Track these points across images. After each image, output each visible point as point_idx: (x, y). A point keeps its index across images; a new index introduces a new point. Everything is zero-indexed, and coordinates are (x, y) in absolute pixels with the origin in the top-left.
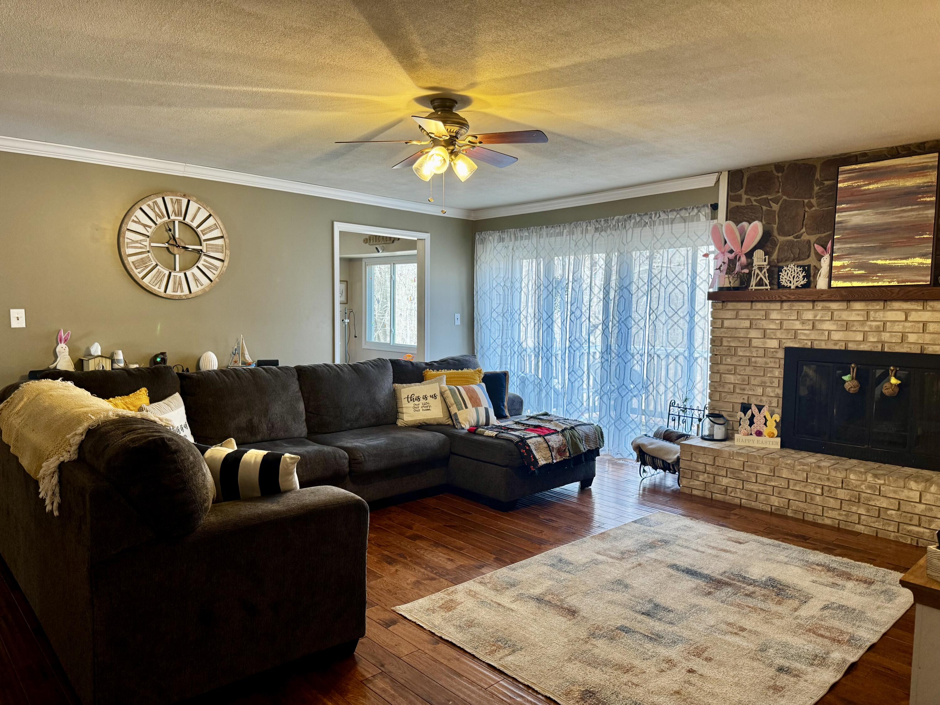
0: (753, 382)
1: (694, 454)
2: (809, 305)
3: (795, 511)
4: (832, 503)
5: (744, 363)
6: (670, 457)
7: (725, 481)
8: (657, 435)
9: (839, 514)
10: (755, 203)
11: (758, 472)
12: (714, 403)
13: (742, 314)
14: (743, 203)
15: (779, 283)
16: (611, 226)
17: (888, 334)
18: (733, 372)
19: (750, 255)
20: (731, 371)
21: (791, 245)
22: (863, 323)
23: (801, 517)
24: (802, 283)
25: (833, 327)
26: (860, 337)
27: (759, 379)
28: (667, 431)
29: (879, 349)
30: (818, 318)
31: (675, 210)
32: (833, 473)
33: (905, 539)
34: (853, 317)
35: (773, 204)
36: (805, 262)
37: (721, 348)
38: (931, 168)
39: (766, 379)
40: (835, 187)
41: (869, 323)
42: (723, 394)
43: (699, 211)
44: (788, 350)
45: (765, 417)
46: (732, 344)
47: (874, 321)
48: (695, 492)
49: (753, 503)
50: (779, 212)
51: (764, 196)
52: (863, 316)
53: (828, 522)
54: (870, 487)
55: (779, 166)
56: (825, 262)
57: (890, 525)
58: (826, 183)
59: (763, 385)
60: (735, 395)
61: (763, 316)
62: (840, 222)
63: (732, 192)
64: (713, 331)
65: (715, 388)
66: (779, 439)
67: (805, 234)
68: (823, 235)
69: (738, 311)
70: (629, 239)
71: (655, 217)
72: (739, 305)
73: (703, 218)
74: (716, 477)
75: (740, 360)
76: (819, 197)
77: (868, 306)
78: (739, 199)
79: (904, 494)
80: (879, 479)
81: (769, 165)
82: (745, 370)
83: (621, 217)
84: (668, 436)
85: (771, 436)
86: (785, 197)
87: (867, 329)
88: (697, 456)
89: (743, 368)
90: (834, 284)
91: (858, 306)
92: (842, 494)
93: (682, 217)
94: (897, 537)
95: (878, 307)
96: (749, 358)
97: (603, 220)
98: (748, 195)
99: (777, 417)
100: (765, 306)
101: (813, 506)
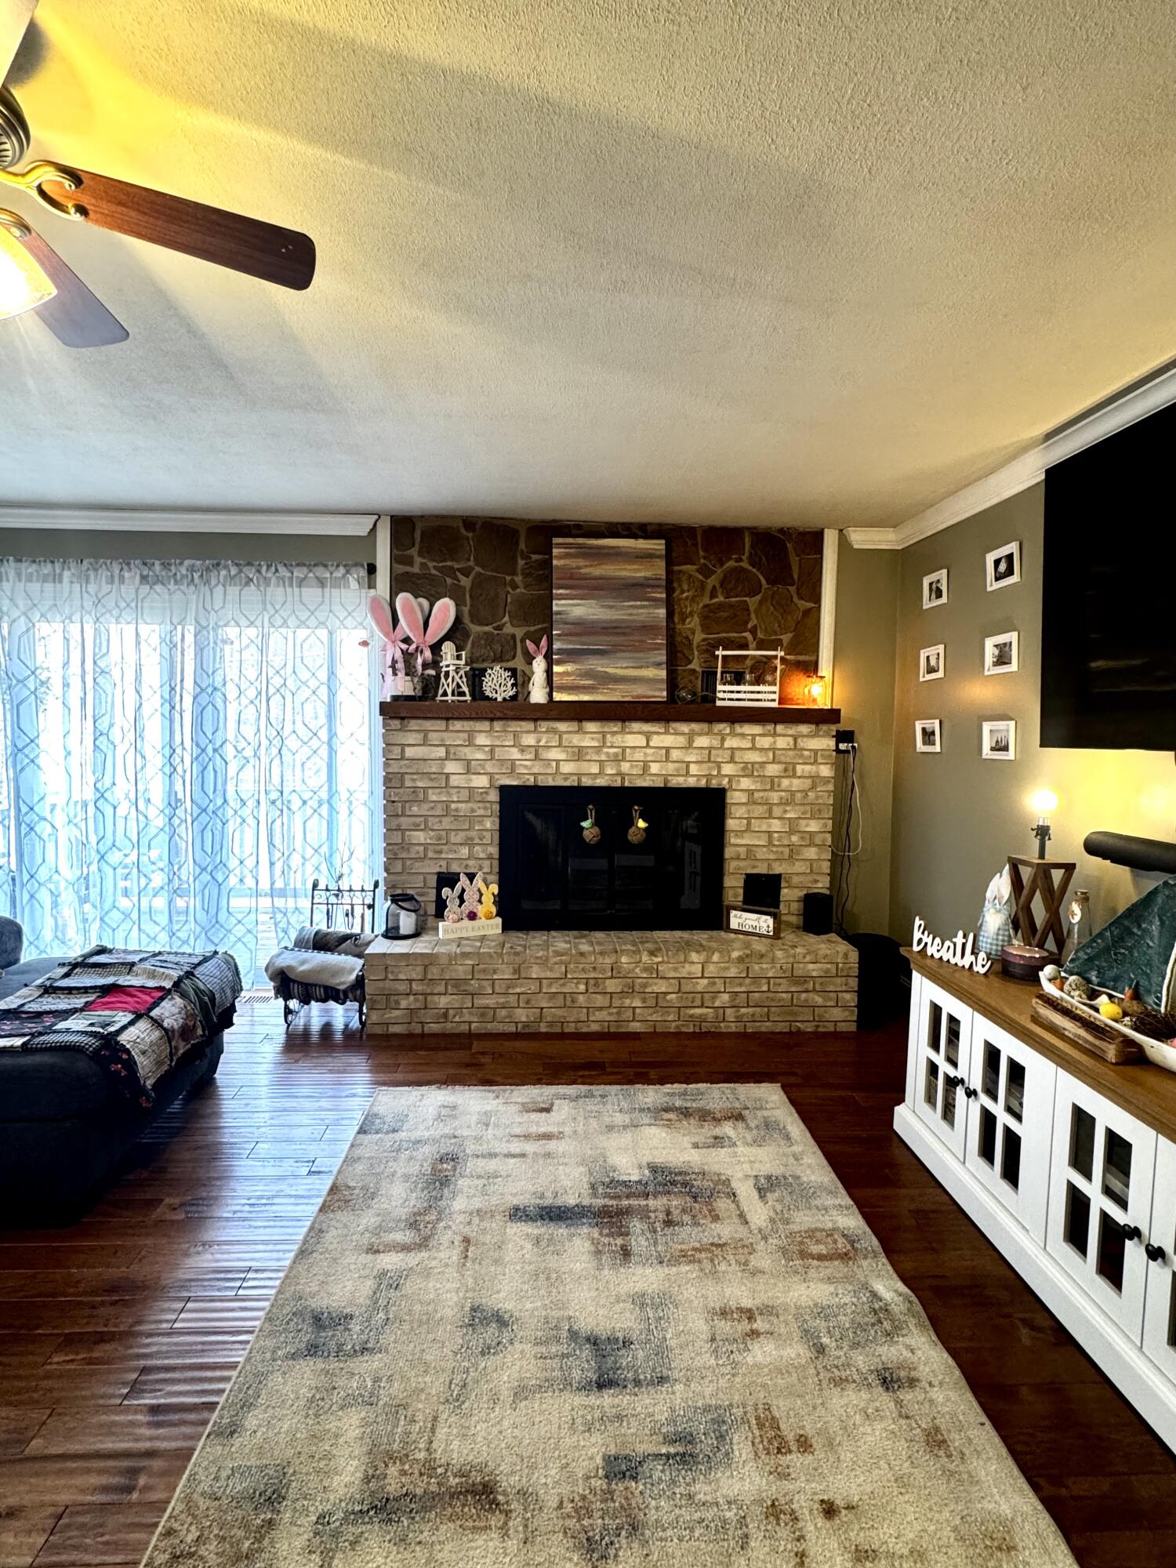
0: (453, 840)
1: (390, 969)
2: (530, 726)
3: (551, 1024)
4: (600, 1000)
5: (438, 812)
6: (343, 980)
7: (443, 1001)
8: (300, 944)
9: (610, 1014)
10: (434, 572)
11: (495, 977)
12: (392, 877)
13: (434, 737)
14: (416, 569)
15: (482, 692)
16: (178, 577)
17: (628, 765)
18: (422, 827)
19: (436, 648)
20: (419, 825)
21: (489, 638)
22: (598, 749)
23: (558, 1030)
24: (511, 693)
25: (563, 756)
26: (595, 769)
27: (462, 834)
28: (317, 933)
29: (618, 784)
30: (541, 744)
31: (304, 565)
32: (600, 960)
33: (688, 1026)
34: (587, 742)
35: (460, 576)
36: (511, 664)
37: (401, 790)
38: (659, 557)
39: (473, 834)
40: (547, 564)
41: (605, 750)
42: (408, 862)
43: (348, 572)
44: (503, 789)
45: (479, 890)
46: (420, 784)
47: (612, 747)
48: (394, 1029)
49: (489, 1026)
50: (471, 590)
51: (449, 563)
52: (599, 741)
53: (595, 1027)
54: (645, 970)
55: (469, 522)
56: (539, 665)
57: (669, 1014)
58: (535, 557)
59: (469, 843)
60: (427, 862)
61: (465, 741)
62: (559, 613)
63: (398, 550)
64: (386, 765)
65: (395, 854)
66: (499, 920)
67: (508, 625)
68: (532, 629)
69: (426, 732)
70: (218, 604)
71: (268, 570)
72: (428, 725)
73: (354, 584)
74: (429, 998)
75: (432, 808)
76: (526, 575)
77: (603, 727)
78: (409, 561)
79: (686, 970)
80: (656, 956)
81: (453, 517)
82: (441, 822)
83: (198, 563)
84: (322, 943)
85: (489, 917)
86: (478, 569)
87: (603, 757)
88: (395, 970)
89: (437, 820)
90: (558, 697)
91: (591, 726)
92: (612, 986)
93: (317, 578)
94: (678, 1027)
95: (615, 729)
96: (448, 803)
97: (157, 563)
98: (424, 558)
99: (495, 888)
100: (467, 725)
101: (575, 1010)
